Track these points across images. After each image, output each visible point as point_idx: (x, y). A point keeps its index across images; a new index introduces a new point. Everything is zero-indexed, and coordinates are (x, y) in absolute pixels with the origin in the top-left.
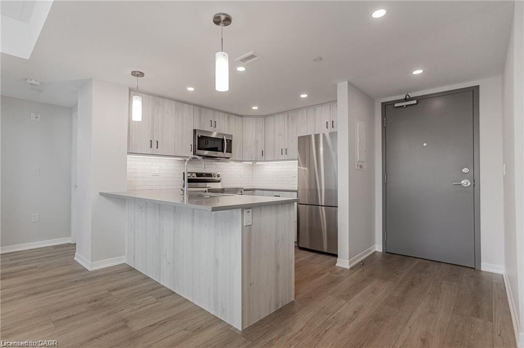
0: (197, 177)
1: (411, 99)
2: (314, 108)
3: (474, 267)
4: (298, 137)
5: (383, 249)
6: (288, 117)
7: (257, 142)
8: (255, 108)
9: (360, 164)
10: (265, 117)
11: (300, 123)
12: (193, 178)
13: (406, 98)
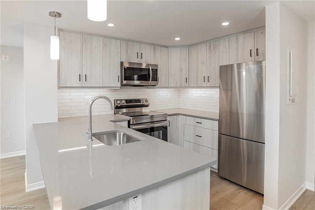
0: (126, 103)
2: (237, 36)
4: (220, 66)
6: (210, 46)
7: (181, 70)
8: (178, 39)
9: (293, 97)
10: (189, 46)
11: (222, 52)
12: (122, 104)
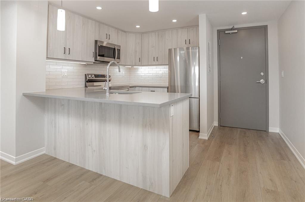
0: (95, 78)
1: (234, 29)
3: (265, 130)
5: (218, 124)
6: (158, 35)
7: (136, 51)
8: (138, 27)
9: (210, 69)
10: (142, 33)
11: (167, 40)
12: (92, 78)
13: (232, 28)
